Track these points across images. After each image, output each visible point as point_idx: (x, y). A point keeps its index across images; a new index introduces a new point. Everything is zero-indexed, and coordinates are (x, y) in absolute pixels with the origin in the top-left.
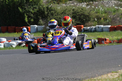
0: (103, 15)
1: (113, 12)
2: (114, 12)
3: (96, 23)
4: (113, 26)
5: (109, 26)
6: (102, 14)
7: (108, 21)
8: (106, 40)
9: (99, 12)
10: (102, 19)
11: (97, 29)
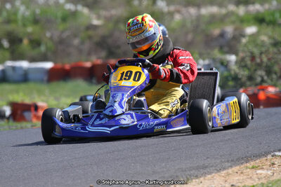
0: (30, 29)
1: (59, 20)
2: (64, 19)
3: (7, 54)
4: (59, 65)
5: (49, 65)
6: (24, 25)
7: (43, 48)
8: (36, 108)
9: (15, 21)
10: (25, 42)
11: (10, 73)
